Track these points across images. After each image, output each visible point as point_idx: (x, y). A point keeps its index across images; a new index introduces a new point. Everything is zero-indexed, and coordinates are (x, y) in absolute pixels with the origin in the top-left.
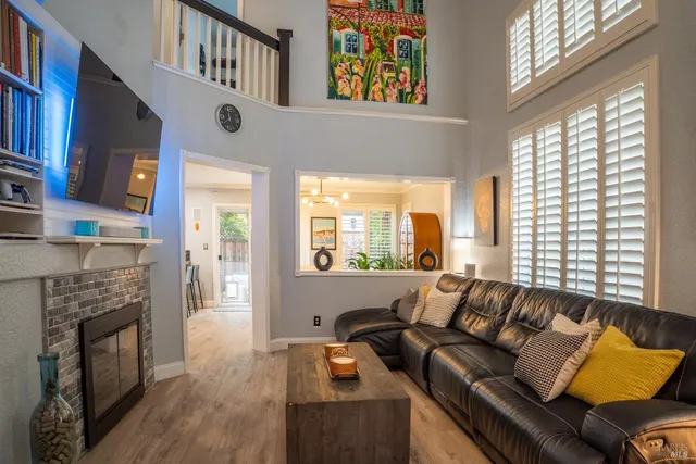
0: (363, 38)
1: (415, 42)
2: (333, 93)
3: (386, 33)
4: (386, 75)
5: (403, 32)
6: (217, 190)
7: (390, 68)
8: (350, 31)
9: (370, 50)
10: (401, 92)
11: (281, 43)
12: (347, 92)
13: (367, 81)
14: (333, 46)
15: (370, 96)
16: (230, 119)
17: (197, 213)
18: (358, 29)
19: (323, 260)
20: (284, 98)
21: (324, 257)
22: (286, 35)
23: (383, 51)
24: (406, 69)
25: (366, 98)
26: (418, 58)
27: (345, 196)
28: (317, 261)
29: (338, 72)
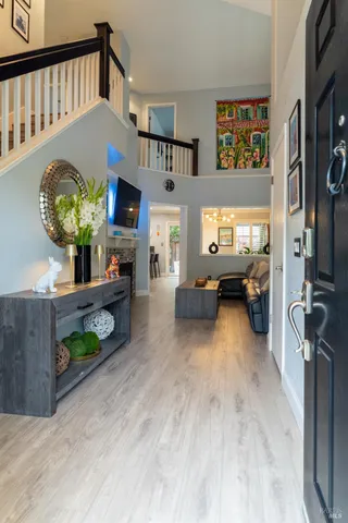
0: (234, 137)
1: (262, 135)
2: (219, 167)
3: (246, 132)
4: (246, 154)
5: (256, 130)
6: (168, 214)
7: (249, 151)
8: (228, 134)
9: (239, 141)
10: (254, 162)
11: (193, 146)
12: (226, 166)
13: (236, 159)
14: (219, 143)
15: (238, 166)
16: (170, 186)
17: (158, 226)
18: (232, 132)
19: (214, 249)
20: (195, 173)
21: (214, 248)
22: (196, 141)
23: (245, 142)
24: (257, 150)
25: (235, 167)
26: (264, 143)
27: (232, 216)
28: (210, 249)
29: (221, 156)
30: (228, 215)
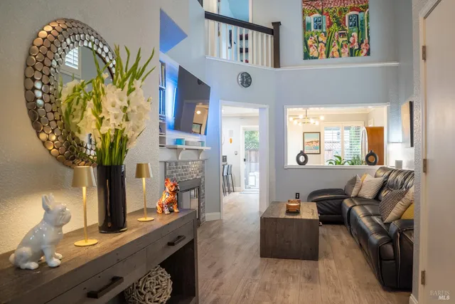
0: (325, 18)
1: (360, 15)
2: (307, 56)
3: (340, 12)
4: (341, 40)
5: (352, 9)
6: (242, 117)
7: (343, 35)
8: (317, 15)
9: (331, 24)
10: (351, 50)
11: (274, 31)
12: (316, 54)
13: (328, 46)
14: (306, 26)
15: (330, 55)
16: (246, 80)
17: (231, 132)
18: (322, 13)
19: (302, 159)
20: (277, 63)
21: (303, 156)
22: (277, 25)
23: (339, 24)
24: (355, 34)
25: (328, 57)
26: (362, 25)
28: (298, 160)
29: (309, 42)
30: (316, 118)
